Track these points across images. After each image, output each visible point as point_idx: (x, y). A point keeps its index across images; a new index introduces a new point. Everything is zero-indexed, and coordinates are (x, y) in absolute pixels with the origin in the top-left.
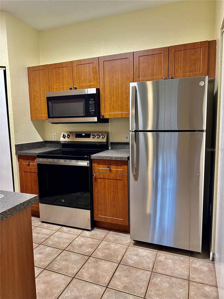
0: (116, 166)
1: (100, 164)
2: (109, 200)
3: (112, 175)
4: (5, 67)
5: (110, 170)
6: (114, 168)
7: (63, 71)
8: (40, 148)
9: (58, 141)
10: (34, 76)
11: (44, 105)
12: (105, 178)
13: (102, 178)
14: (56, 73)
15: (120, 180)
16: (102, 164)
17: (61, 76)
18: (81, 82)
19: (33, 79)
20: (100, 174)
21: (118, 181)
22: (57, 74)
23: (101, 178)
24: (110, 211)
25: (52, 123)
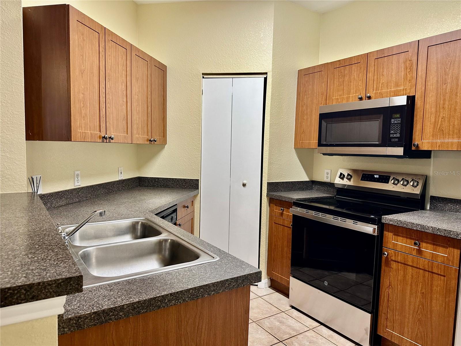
0: (432, 246)
1: (398, 236)
2: (412, 307)
3: (422, 262)
4: (266, 73)
5: (419, 252)
6: (427, 249)
7: (352, 70)
8: (302, 190)
9: (331, 182)
10: (305, 83)
11: (314, 126)
12: (406, 263)
13: (401, 263)
14: (338, 74)
15: (439, 274)
16: (402, 237)
17: (347, 79)
18: (380, 86)
19: (304, 87)
20: (398, 255)
21: (435, 276)
22: (341, 76)
23: (398, 262)
24: (412, 329)
25: (324, 154)
